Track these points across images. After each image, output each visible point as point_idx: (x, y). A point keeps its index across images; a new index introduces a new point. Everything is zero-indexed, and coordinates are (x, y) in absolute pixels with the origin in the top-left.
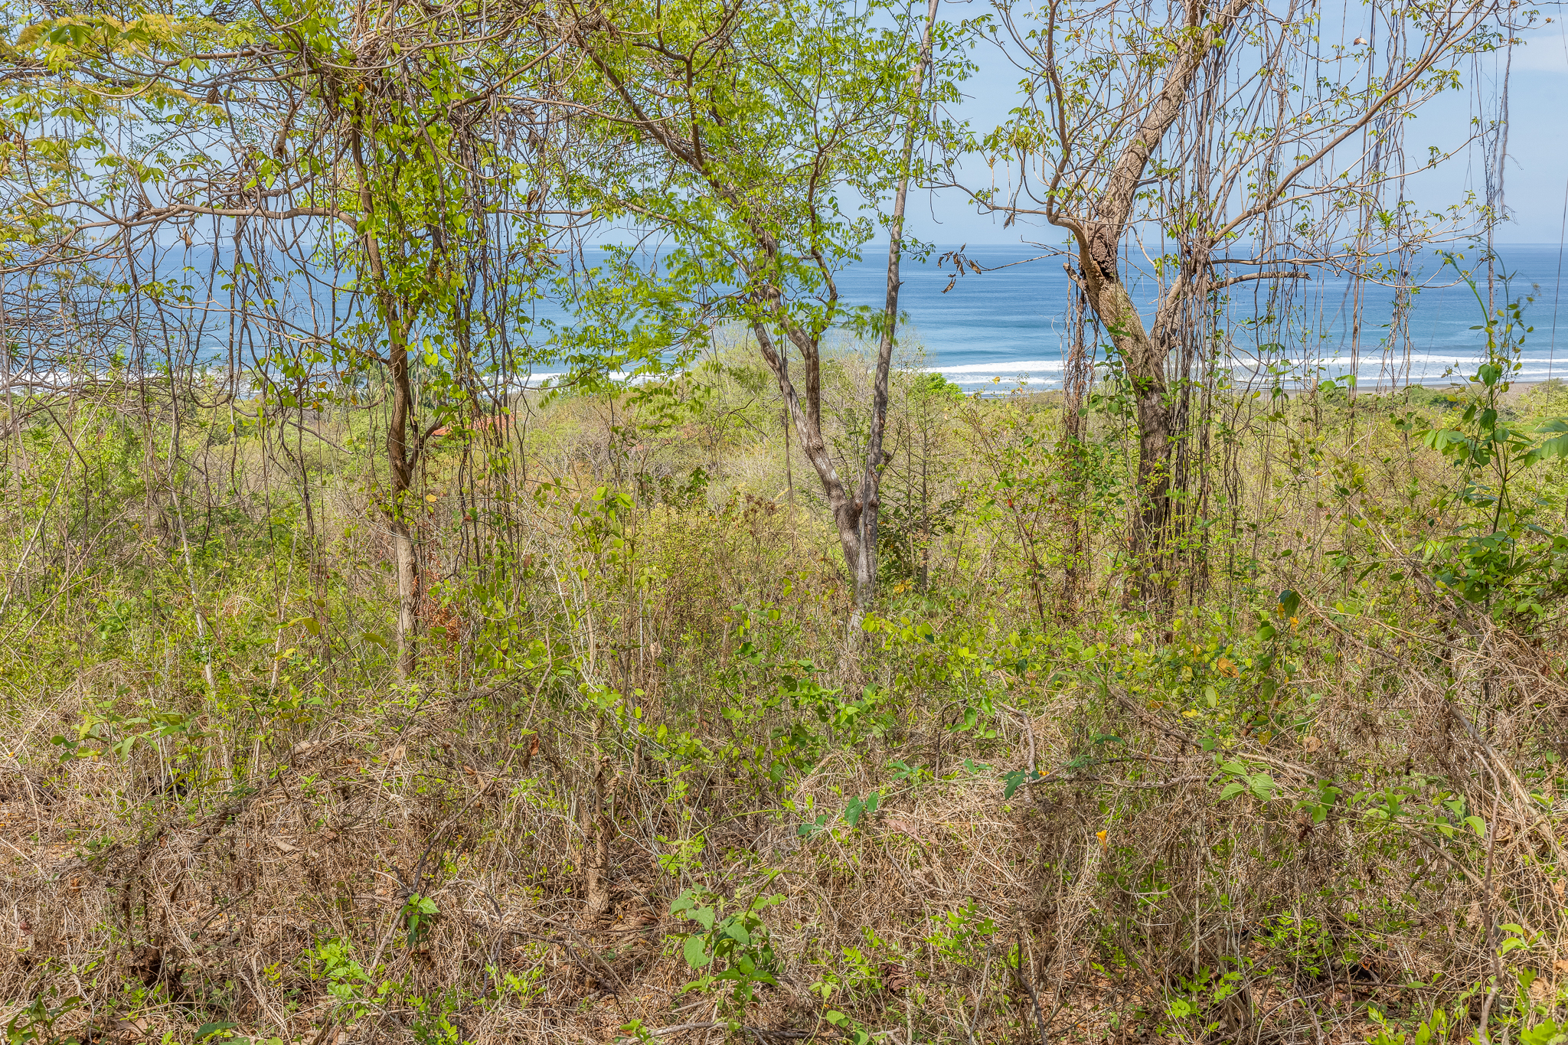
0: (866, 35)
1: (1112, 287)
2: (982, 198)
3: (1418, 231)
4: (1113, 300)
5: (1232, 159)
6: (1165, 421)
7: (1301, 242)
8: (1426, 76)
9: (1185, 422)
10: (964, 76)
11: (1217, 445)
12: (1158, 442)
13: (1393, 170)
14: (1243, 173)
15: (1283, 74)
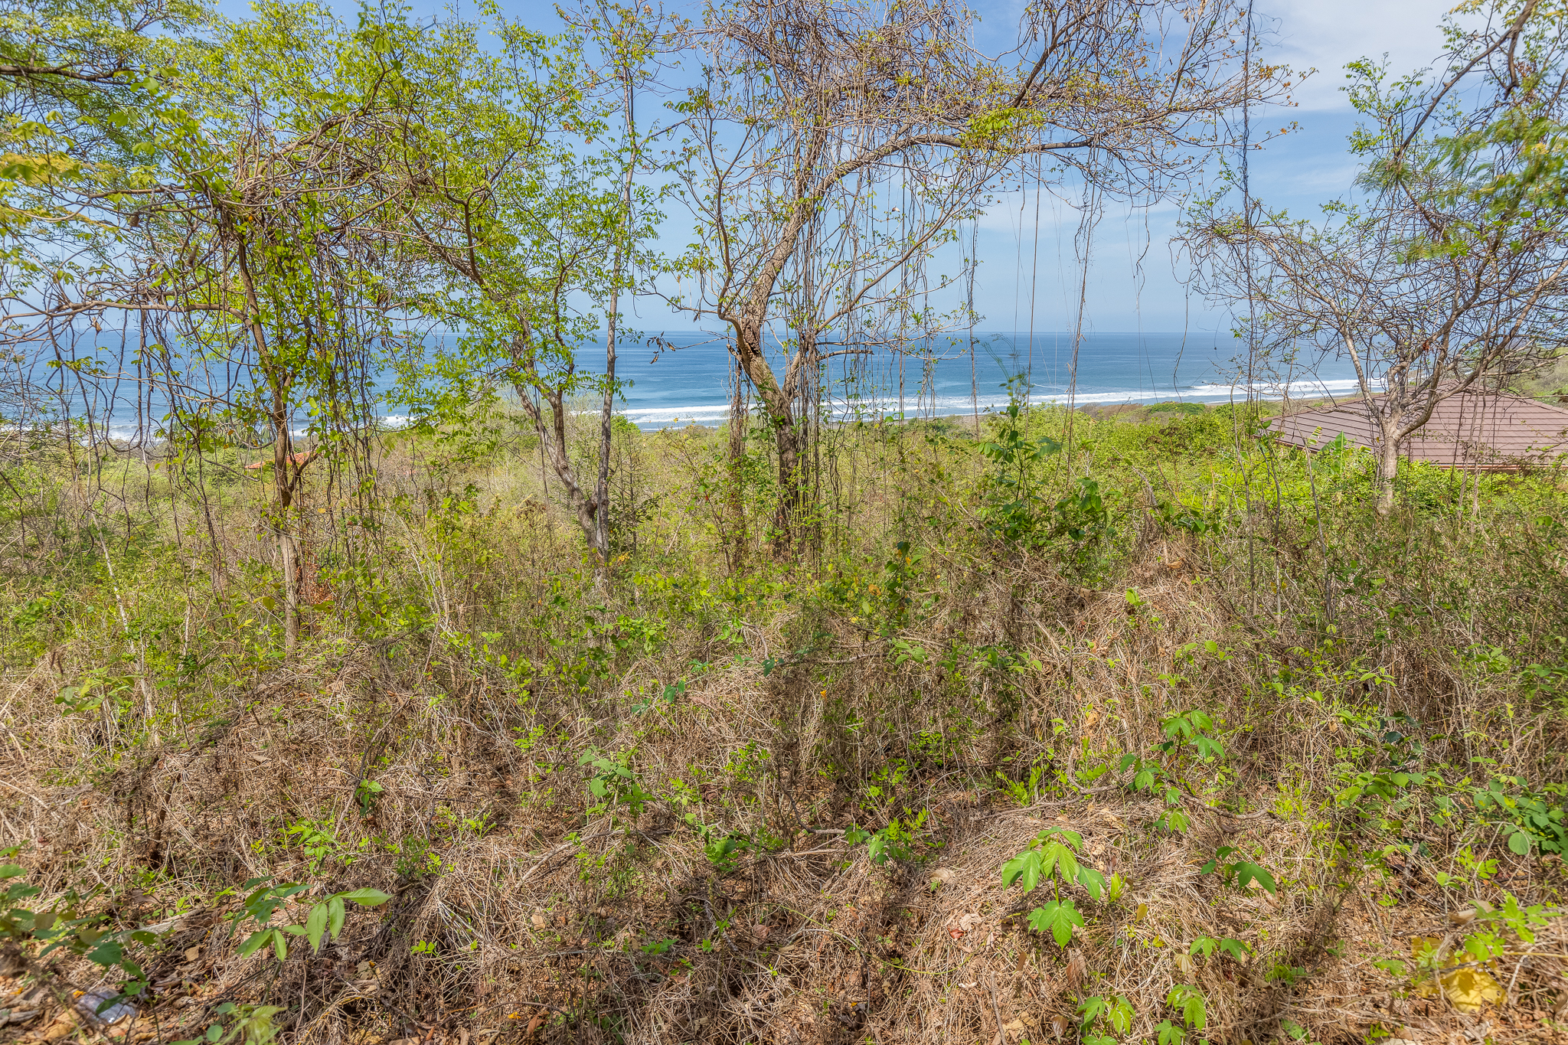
0: (592, 193)
1: (758, 360)
2: (674, 302)
3: (936, 325)
4: (759, 368)
5: (827, 280)
6: (794, 442)
7: (868, 331)
8: (939, 233)
9: (805, 443)
10: (658, 222)
11: (824, 460)
12: (790, 455)
13: (919, 287)
14: (834, 289)
15: (855, 228)
